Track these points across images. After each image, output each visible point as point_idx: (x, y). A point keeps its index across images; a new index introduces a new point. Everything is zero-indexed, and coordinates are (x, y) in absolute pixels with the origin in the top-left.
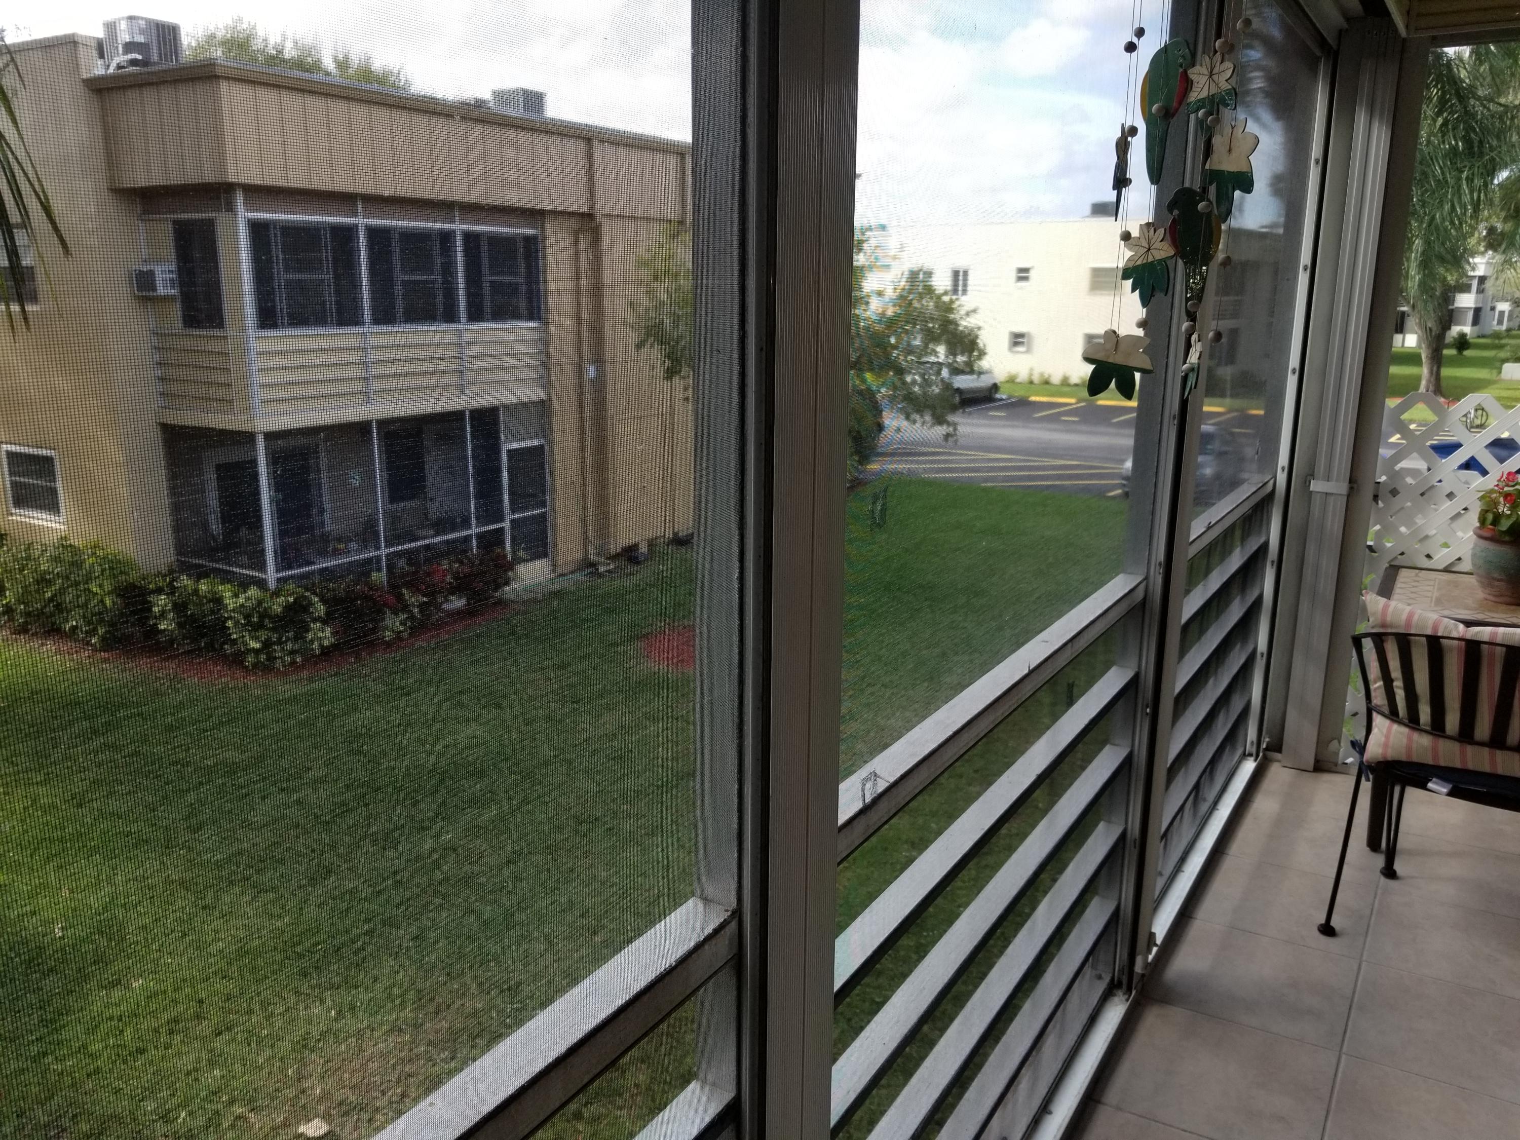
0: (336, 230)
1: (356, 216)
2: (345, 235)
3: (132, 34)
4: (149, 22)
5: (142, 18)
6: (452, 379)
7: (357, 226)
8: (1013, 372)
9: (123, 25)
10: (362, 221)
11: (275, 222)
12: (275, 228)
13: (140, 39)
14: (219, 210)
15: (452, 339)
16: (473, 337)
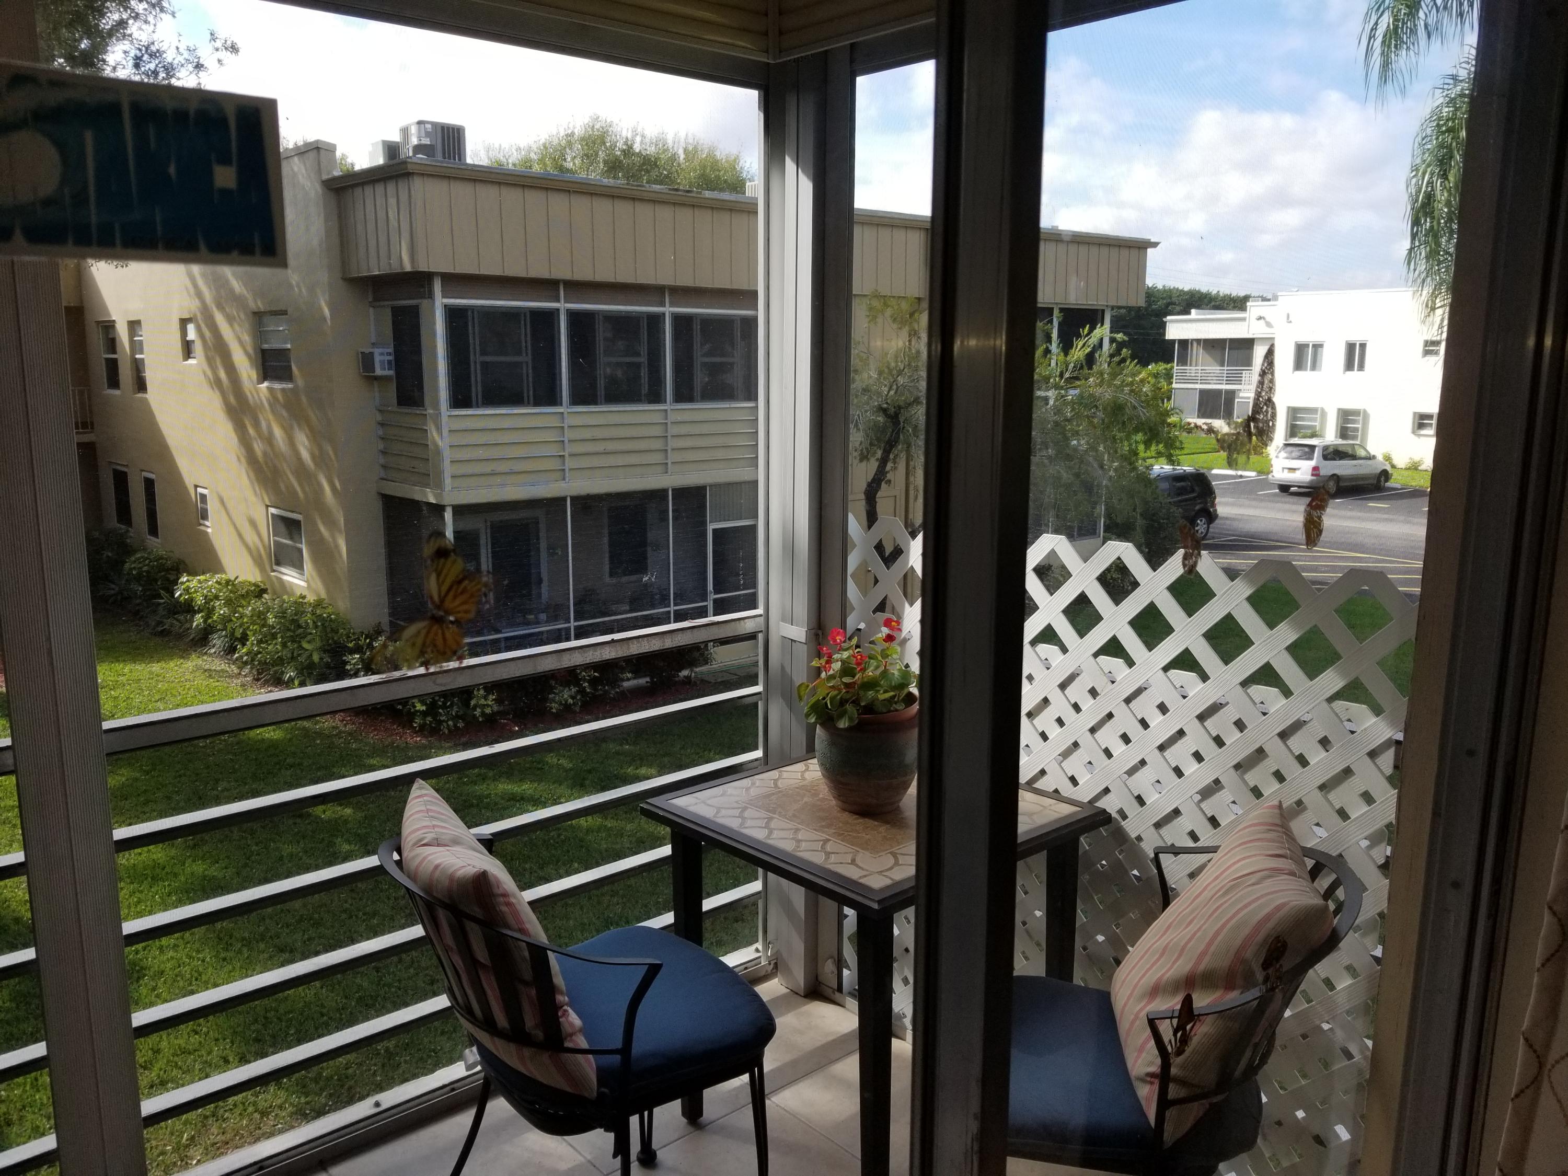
0: (536, 314)
1: (558, 301)
2: (546, 319)
3: (419, 138)
4: (435, 125)
5: (428, 122)
6: (657, 458)
7: (558, 310)
8: (1417, 459)
9: (414, 130)
10: (563, 306)
11: (472, 308)
12: (473, 312)
13: (426, 141)
14: (423, 297)
15: (658, 418)
16: (680, 417)
